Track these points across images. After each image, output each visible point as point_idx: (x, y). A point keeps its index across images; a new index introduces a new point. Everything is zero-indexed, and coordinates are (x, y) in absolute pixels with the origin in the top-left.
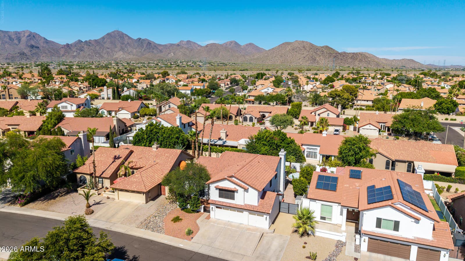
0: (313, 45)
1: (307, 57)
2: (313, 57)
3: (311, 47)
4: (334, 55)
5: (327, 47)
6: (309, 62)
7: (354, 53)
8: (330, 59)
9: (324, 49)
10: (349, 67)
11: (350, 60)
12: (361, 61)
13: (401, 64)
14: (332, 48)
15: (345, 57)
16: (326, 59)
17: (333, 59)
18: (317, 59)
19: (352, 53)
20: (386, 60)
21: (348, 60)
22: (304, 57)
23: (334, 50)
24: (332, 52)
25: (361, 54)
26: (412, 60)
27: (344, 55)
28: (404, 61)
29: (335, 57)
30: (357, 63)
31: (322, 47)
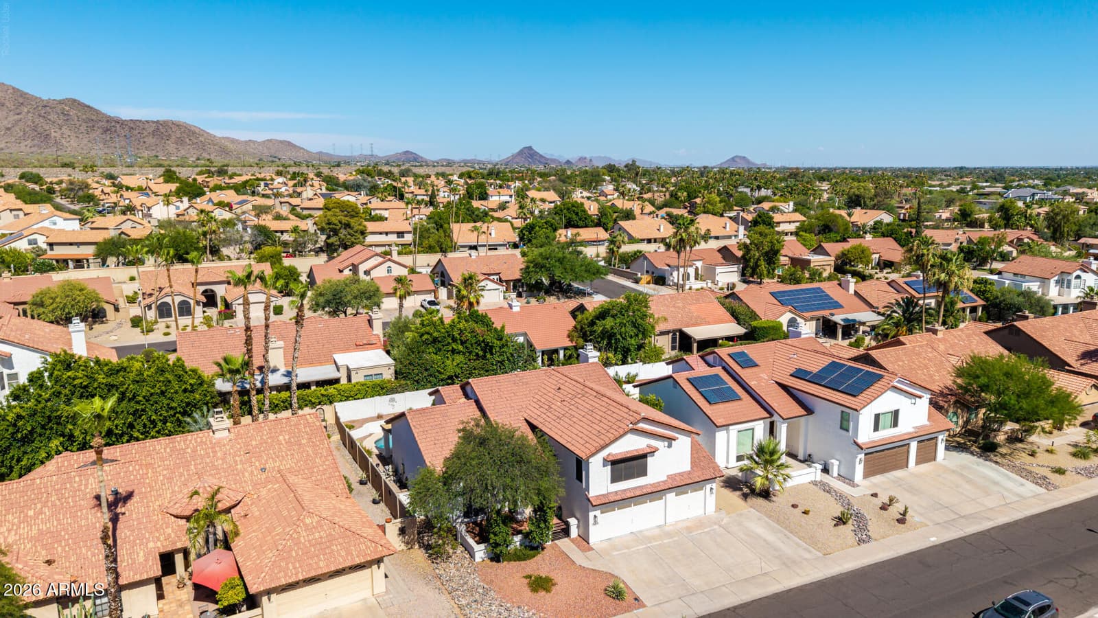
0: (26, 94)
1: (17, 128)
2: (40, 130)
3: (21, 100)
4: (104, 124)
5: (74, 103)
6: (29, 142)
7: (157, 122)
8: (93, 135)
9: (67, 108)
10: (157, 156)
11: (151, 140)
12: (180, 142)
13: (266, 153)
14: (91, 105)
15: (136, 132)
16: (81, 136)
17: (104, 136)
18: (53, 134)
19: (153, 122)
20: (233, 141)
21: (145, 140)
22: (8, 129)
23: (98, 112)
24: (94, 118)
25: (178, 125)
26: (289, 142)
27: (133, 127)
28: (271, 144)
29: (108, 130)
30: (171, 147)
31: (60, 102)
